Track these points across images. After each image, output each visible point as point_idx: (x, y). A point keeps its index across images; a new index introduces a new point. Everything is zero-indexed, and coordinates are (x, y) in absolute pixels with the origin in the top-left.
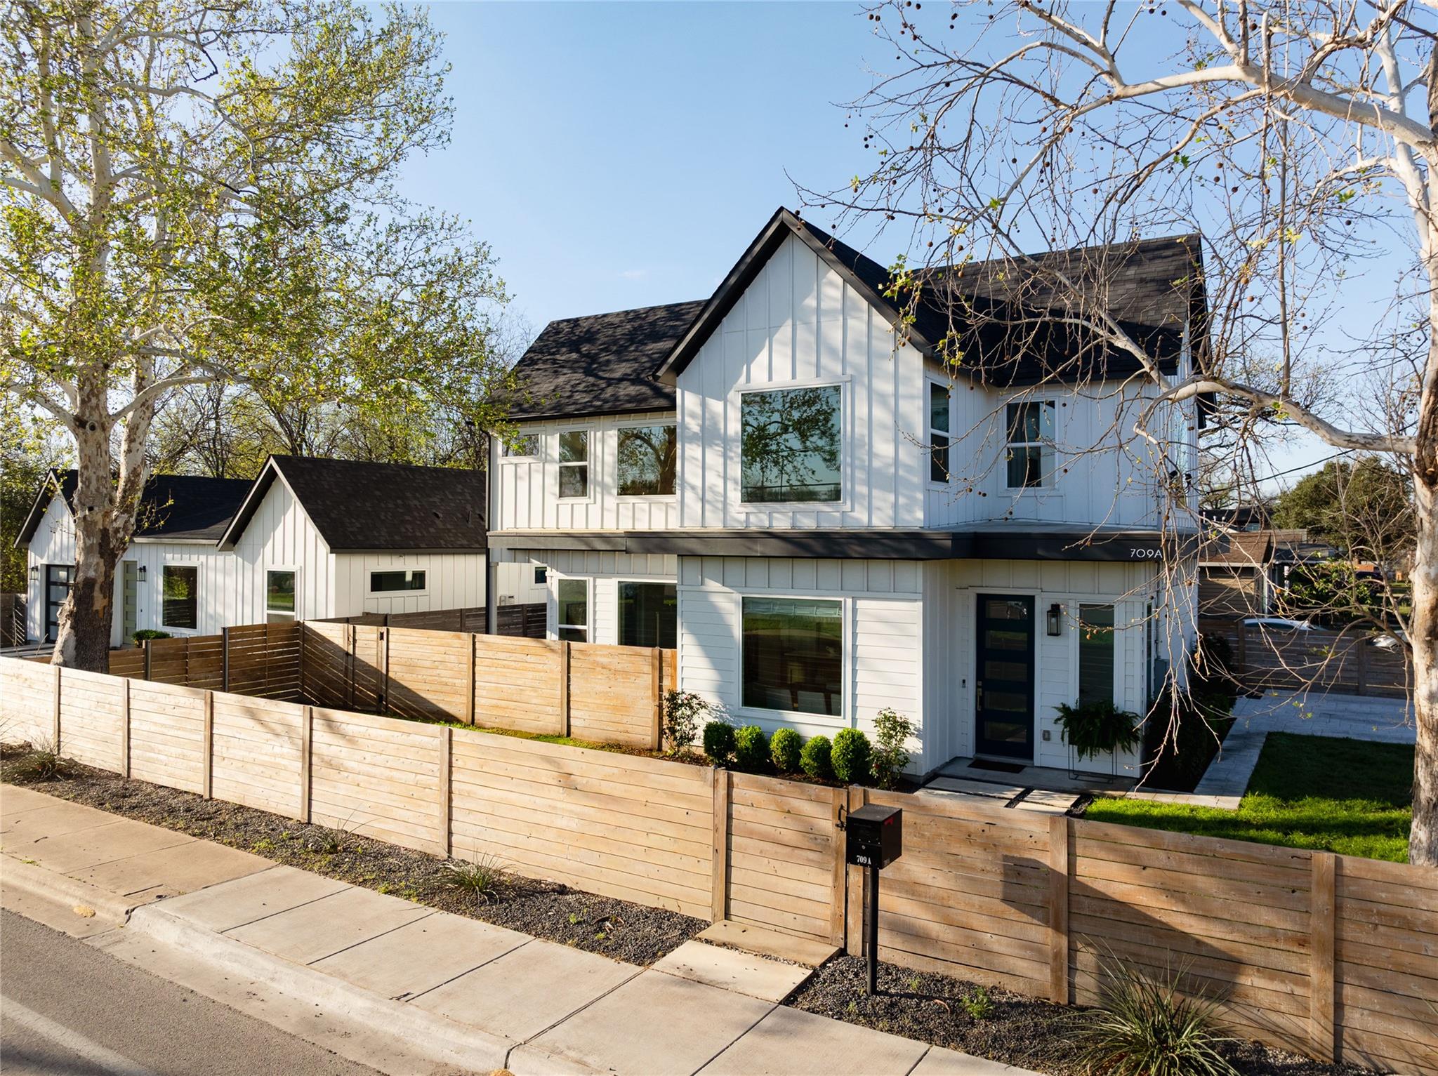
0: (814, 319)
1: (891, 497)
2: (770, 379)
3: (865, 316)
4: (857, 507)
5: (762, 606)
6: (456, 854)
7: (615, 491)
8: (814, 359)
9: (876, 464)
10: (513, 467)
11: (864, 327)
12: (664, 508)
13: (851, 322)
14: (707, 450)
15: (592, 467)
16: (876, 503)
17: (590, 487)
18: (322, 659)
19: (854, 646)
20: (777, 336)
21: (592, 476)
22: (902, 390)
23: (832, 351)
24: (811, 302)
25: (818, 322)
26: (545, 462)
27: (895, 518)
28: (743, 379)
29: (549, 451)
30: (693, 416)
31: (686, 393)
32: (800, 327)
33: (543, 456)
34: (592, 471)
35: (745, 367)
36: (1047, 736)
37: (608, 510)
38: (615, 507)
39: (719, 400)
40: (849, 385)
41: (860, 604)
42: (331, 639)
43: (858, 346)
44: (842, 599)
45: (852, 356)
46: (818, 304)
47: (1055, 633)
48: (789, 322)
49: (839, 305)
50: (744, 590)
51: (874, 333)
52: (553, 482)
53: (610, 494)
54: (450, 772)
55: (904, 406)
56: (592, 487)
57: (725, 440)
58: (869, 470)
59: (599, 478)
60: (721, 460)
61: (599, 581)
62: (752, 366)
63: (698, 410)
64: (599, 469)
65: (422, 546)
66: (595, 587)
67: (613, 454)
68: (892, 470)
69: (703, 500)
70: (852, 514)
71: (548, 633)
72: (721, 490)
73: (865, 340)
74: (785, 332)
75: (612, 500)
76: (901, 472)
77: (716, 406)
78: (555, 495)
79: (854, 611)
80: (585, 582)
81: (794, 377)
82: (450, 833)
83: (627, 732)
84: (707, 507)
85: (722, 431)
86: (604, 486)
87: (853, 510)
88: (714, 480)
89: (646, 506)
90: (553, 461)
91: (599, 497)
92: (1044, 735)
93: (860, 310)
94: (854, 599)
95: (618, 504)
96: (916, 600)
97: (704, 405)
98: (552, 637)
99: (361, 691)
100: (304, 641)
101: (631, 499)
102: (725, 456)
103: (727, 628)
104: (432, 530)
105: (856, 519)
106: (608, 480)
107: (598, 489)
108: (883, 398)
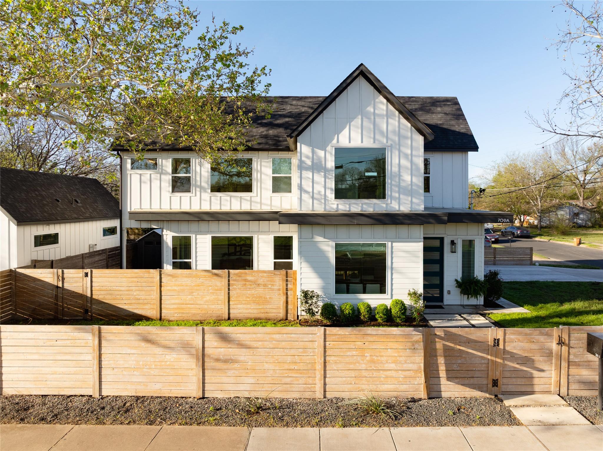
0: (372, 117)
1: (410, 199)
2: (350, 142)
3: (397, 119)
4: (393, 202)
5: (344, 247)
6: (329, 395)
7: (210, 191)
8: (372, 136)
9: (403, 184)
10: (138, 176)
11: (397, 124)
12: (239, 199)
13: (390, 121)
14: (315, 174)
15: (194, 177)
16: (402, 201)
17: (193, 189)
18: (33, 292)
19: (392, 263)
20: (352, 123)
21: (194, 182)
22: (414, 153)
23: (382, 133)
24: (371, 109)
25: (374, 118)
26: (161, 174)
27: (411, 207)
28: (335, 141)
29: (164, 168)
30: (307, 157)
31: (303, 145)
32: (364, 119)
33: (160, 170)
34: (194, 180)
35: (336, 136)
36: (449, 292)
37: (205, 200)
38: (208, 199)
39: (323, 150)
40: (389, 148)
41: (394, 244)
42: (42, 279)
43: (394, 132)
44: (387, 243)
45: (390, 135)
46: (374, 111)
47: (453, 251)
48: (360, 117)
49: (385, 113)
50: (337, 240)
51: (401, 126)
52: (167, 185)
53: (206, 192)
54: (325, 352)
55: (415, 159)
56: (194, 188)
57: (326, 170)
58: (399, 186)
59: (199, 183)
60: (323, 179)
61: (198, 236)
62: (340, 135)
63: (310, 155)
64: (198, 179)
65: (59, 218)
66: (196, 239)
67: (208, 172)
68: (410, 187)
69: (313, 198)
70: (391, 205)
71: (165, 265)
72: (323, 193)
73: (397, 129)
74: (358, 121)
75: (207, 195)
76: (414, 187)
77: (321, 153)
78: (169, 192)
79: (392, 247)
80: (190, 237)
81: (362, 142)
82: (325, 384)
83: (267, 313)
84: (315, 201)
85: (324, 165)
86: (201, 187)
87: (391, 203)
88: (318, 188)
89: (228, 198)
90: (167, 173)
91: (198, 193)
92: (448, 292)
93: (395, 115)
94: (392, 242)
95: (211, 197)
96: (420, 242)
97: (313, 152)
98: (168, 267)
99: (69, 309)
100: (15, 281)
101: (219, 194)
102: (325, 177)
103: (327, 258)
104: (58, 209)
105: (393, 207)
106: (204, 184)
107: (198, 189)
108: (406, 156)
